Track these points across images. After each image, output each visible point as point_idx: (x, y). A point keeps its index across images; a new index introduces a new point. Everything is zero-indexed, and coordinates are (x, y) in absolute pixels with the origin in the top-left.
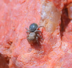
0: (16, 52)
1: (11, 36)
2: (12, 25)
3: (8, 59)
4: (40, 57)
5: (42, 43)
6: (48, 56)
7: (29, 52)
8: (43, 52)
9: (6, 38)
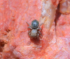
0: (15, 43)
1: (10, 25)
2: (11, 14)
3: (3, 44)
4: (38, 51)
5: (41, 39)
6: (45, 51)
7: (28, 45)
8: (41, 46)
9: (4, 26)
